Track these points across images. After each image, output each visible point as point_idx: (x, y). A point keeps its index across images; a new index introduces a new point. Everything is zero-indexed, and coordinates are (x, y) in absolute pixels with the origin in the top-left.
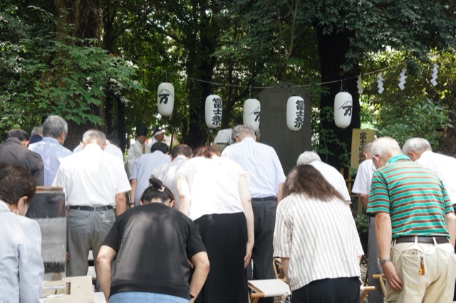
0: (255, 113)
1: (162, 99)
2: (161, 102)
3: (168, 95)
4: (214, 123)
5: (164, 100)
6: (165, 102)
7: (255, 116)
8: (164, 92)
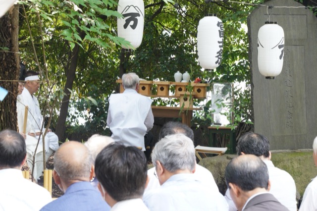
0: (280, 47)
1: (128, 22)
2: (125, 26)
3: (138, 15)
4: (216, 63)
5: (132, 23)
6: (134, 27)
7: (279, 52)
8: (132, 10)
